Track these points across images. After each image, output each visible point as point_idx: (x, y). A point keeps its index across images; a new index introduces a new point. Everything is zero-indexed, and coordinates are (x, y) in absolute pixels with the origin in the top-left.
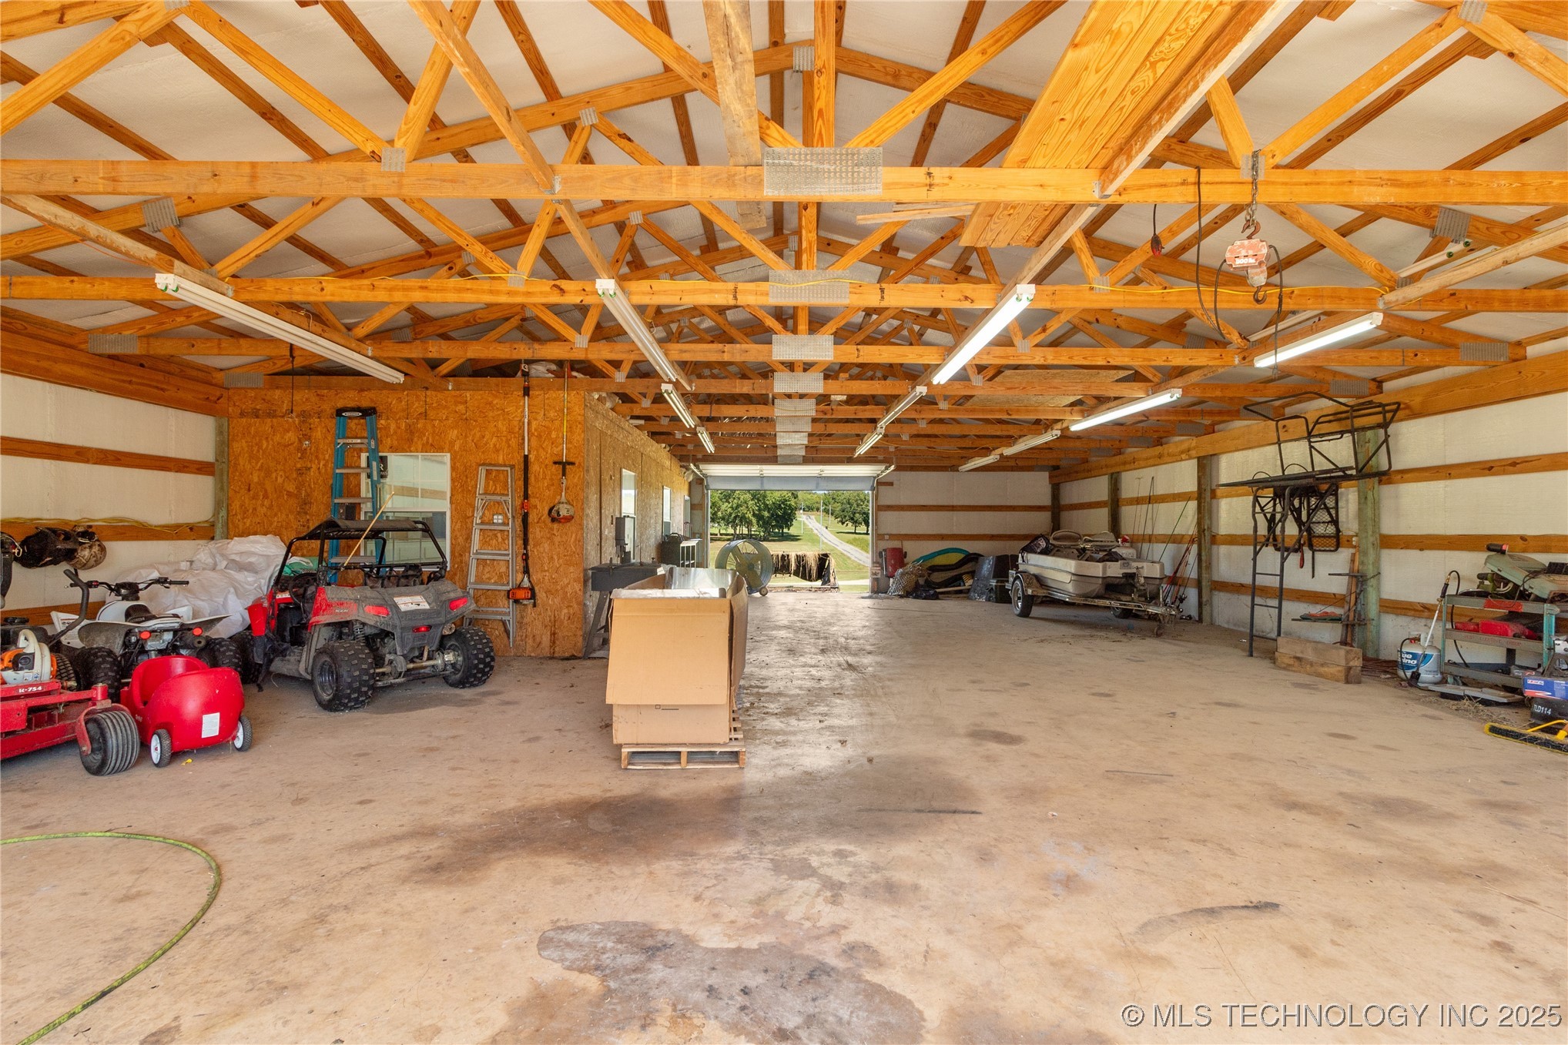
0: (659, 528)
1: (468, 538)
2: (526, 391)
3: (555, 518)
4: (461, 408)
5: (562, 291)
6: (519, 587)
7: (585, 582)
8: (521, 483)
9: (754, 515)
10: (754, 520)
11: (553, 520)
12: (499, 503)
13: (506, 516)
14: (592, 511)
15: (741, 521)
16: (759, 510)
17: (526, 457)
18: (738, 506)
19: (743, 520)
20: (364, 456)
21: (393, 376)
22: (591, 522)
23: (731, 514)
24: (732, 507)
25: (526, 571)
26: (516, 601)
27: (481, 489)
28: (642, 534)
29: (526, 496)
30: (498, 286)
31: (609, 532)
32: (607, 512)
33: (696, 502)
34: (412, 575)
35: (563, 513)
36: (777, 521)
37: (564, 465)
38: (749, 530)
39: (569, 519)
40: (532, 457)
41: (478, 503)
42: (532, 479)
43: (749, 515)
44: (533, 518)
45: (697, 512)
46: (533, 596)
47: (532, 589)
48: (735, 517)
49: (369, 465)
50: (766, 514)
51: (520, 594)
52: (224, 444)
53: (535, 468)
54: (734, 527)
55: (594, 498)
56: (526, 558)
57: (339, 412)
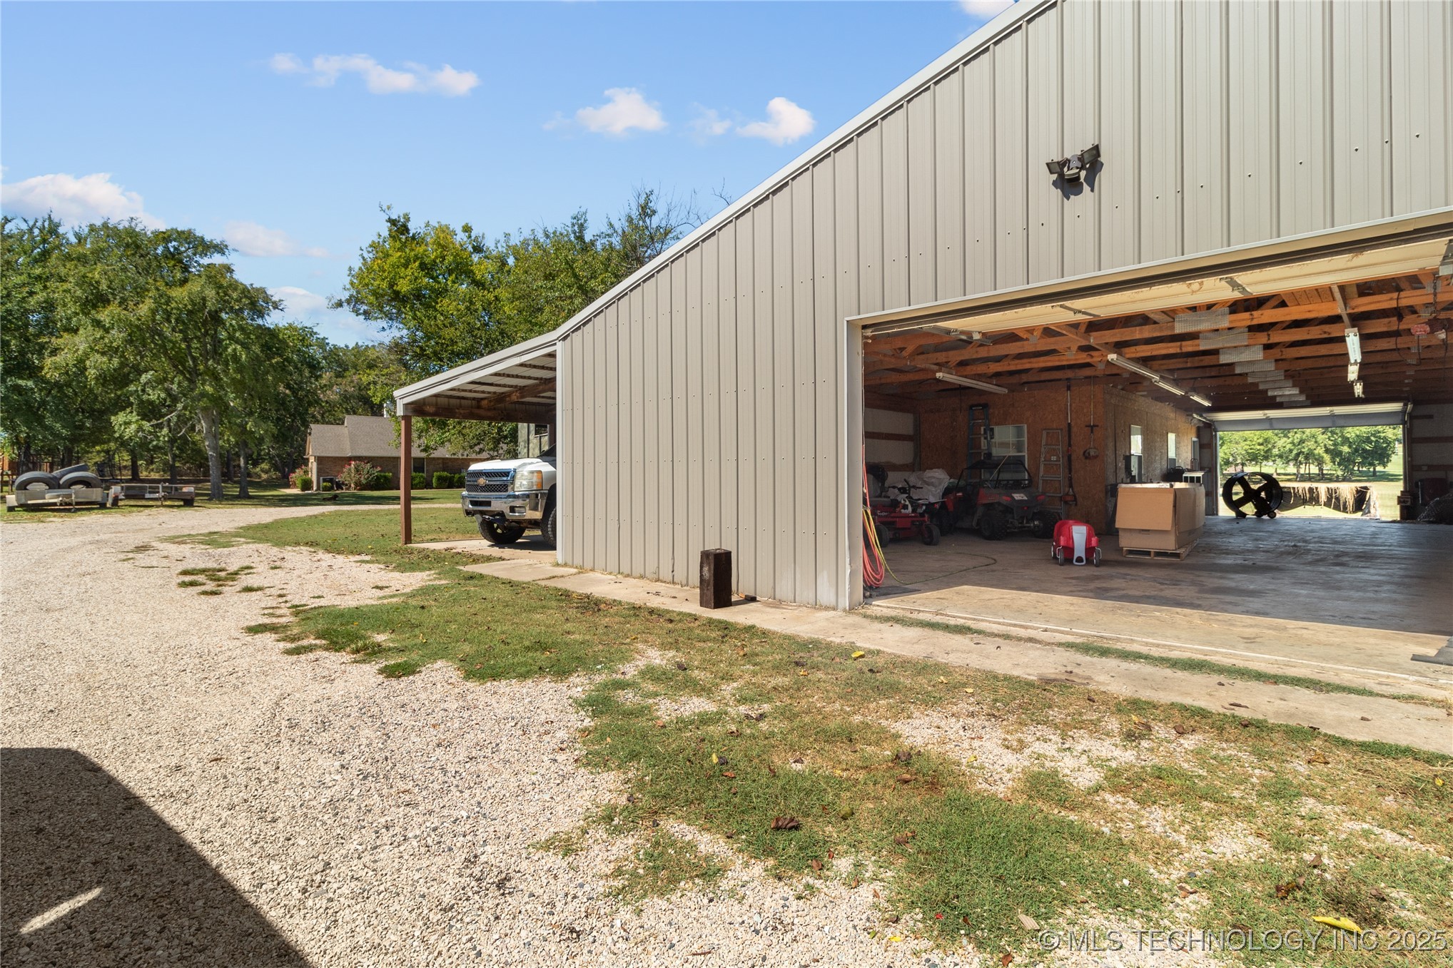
0: (1164, 463)
1: (1038, 469)
2: (1069, 388)
3: (1087, 456)
4: (1032, 399)
5: (1092, 357)
6: (1067, 494)
7: (1106, 493)
8: (1067, 438)
9: (1327, 451)
10: (1327, 457)
11: (1086, 458)
12: (1054, 450)
13: (1058, 457)
14: (1110, 453)
15: (1307, 458)
16: (1335, 445)
17: (1069, 424)
18: (1302, 441)
19: (1309, 456)
20: (982, 428)
21: (1005, 391)
22: (1111, 458)
23: (1291, 451)
24: (1292, 443)
25: (1071, 486)
26: (1066, 502)
27: (1044, 442)
28: (1148, 467)
29: (1070, 445)
30: (1062, 358)
31: (1121, 464)
32: (1121, 453)
33: (1205, 441)
34: (1017, 485)
35: (1092, 453)
36: (1364, 458)
37: (1092, 428)
38: (1321, 470)
39: (1096, 457)
40: (1073, 424)
41: (1043, 450)
42: (1073, 435)
43: (1320, 451)
44: (1074, 457)
45: (1206, 451)
46: (1075, 500)
47: (1074, 496)
48: (1298, 455)
49: (985, 433)
50: (1346, 449)
51: (1068, 498)
52: (917, 425)
53: (1074, 429)
54: (1298, 464)
55: (1111, 445)
56: (1070, 479)
57: (971, 407)
